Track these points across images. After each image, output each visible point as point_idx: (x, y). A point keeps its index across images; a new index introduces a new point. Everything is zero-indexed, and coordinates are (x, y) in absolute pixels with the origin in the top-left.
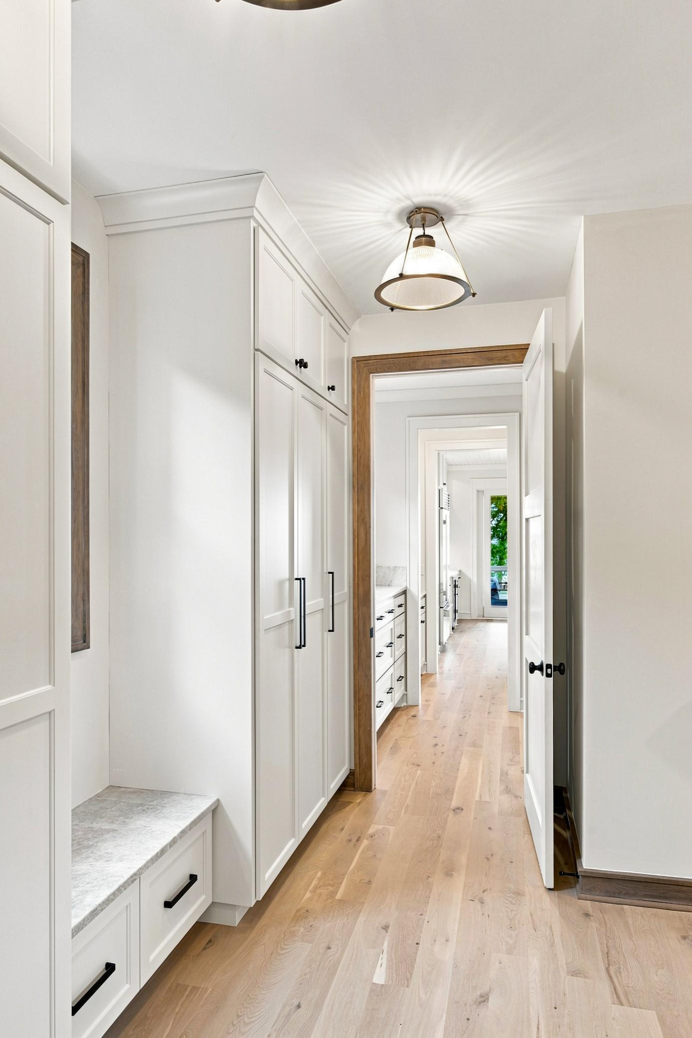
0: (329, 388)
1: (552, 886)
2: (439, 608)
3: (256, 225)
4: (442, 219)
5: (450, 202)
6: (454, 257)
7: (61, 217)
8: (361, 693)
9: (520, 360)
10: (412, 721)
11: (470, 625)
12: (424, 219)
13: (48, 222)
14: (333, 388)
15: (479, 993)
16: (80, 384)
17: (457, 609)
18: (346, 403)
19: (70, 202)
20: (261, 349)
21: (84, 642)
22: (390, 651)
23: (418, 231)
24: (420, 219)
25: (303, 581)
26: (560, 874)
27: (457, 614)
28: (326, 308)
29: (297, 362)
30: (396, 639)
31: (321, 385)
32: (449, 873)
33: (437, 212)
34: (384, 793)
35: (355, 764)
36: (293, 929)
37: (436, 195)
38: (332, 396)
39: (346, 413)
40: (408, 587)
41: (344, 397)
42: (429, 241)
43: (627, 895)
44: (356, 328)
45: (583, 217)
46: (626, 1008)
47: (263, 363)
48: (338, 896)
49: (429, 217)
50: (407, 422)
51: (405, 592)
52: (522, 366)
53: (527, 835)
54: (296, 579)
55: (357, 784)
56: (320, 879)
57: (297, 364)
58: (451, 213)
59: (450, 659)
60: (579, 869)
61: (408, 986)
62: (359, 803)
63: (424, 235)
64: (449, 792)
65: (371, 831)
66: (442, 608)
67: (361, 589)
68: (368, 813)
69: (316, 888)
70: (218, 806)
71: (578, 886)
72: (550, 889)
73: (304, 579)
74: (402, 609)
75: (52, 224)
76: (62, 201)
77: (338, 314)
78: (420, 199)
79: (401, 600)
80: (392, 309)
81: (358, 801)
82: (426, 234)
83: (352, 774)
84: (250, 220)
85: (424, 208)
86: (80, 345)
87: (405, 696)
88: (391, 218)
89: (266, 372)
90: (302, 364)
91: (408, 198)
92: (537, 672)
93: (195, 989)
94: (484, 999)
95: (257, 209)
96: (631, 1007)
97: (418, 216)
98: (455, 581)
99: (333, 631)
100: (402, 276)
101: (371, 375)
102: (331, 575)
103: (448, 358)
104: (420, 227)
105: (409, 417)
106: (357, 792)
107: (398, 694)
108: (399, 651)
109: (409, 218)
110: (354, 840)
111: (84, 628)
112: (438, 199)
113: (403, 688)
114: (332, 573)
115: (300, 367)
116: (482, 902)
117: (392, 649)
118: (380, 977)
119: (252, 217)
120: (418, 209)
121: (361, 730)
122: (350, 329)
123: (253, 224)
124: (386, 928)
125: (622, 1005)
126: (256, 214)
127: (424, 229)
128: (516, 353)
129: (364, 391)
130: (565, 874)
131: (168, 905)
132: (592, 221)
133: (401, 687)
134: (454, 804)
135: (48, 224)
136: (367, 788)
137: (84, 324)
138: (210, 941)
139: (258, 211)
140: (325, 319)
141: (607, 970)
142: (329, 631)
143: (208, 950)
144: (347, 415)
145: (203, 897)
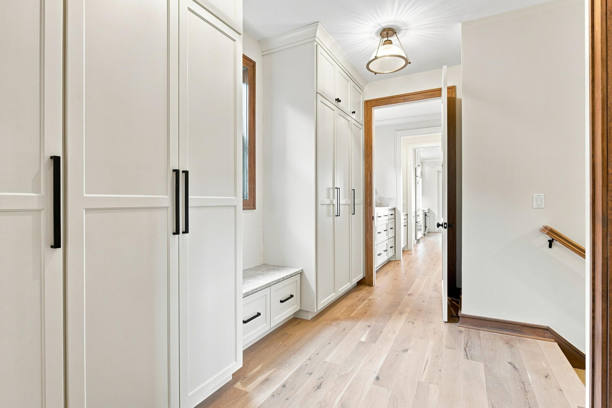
0: (352, 113)
1: (447, 321)
2: (415, 222)
3: (317, 44)
4: (396, 33)
5: (398, 24)
6: (401, 48)
7: (239, 39)
8: (368, 244)
9: (439, 95)
10: (397, 265)
11: (433, 234)
12: (387, 33)
13: (234, 40)
14: (354, 112)
15: (404, 349)
16: (252, 111)
17: (426, 226)
18: (361, 120)
19: (242, 34)
20: (319, 92)
21: (254, 207)
22: (386, 233)
23: (386, 39)
24: (386, 34)
25: (338, 189)
26: (451, 316)
27: (426, 228)
28: (351, 79)
29: (336, 100)
30: (389, 229)
31: (349, 110)
32: (401, 313)
33: (392, 29)
34: (378, 287)
35: (366, 275)
36: (331, 323)
37: (391, 22)
38: (354, 116)
39: (362, 124)
40: (396, 207)
41: (360, 116)
42: (390, 42)
43: (482, 326)
44: (366, 88)
45: (461, 23)
46: (470, 361)
47: (320, 98)
48: (351, 316)
49: (390, 32)
50: (396, 134)
51: (394, 209)
52: (441, 98)
53: (440, 305)
54: (336, 188)
55: (367, 283)
56: (345, 310)
57: (336, 101)
58: (400, 30)
59: (421, 246)
60: (459, 313)
61: (374, 343)
62: (366, 290)
63: (388, 40)
64: (408, 289)
65: (369, 298)
66: (417, 222)
67: (368, 200)
68: (371, 293)
69: (342, 313)
70: (302, 272)
71: (459, 322)
72: (446, 322)
73: (339, 188)
74: (393, 217)
75: (236, 42)
76: (240, 34)
77: (360, 85)
78: (385, 25)
79: (393, 212)
80: (375, 74)
81: (366, 289)
82: (388, 39)
83: (364, 279)
84: (314, 43)
85: (387, 28)
86: (252, 96)
87: (394, 255)
88: (374, 35)
89: (321, 102)
90: (338, 100)
91: (380, 25)
92: (440, 227)
93: (291, 335)
94: (406, 350)
95: (317, 37)
96: (472, 360)
97: (385, 33)
98: (426, 213)
99: (354, 214)
100: (376, 58)
101: (373, 108)
102: (353, 190)
103: (406, 97)
104: (386, 37)
105: (396, 131)
106: (366, 286)
107: (391, 253)
108: (391, 235)
109: (381, 34)
110: (362, 300)
111: (254, 201)
112: (392, 24)
113: (394, 252)
114: (354, 190)
115: (338, 102)
116: (413, 323)
117: (387, 232)
118: (363, 339)
119: (315, 41)
120: (384, 30)
121: (368, 260)
122: (363, 89)
123: (316, 43)
124: (369, 326)
125: (468, 359)
126: (317, 39)
127: (388, 38)
128: (438, 92)
129: (369, 115)
130: (453, 316)
131: (281, 302)
132: (464, 24)
133: (392, 252)
134: (409, 293)
135: (235, 41)
136: (371, 284)
137: (253, 88)
138: (299, 323)
139: (317, 38)
140: (351, 84)
141: (465, 349)
142: (353, 214)
143: (297, 325)
144: (362, 125)
145: (296, 306)
